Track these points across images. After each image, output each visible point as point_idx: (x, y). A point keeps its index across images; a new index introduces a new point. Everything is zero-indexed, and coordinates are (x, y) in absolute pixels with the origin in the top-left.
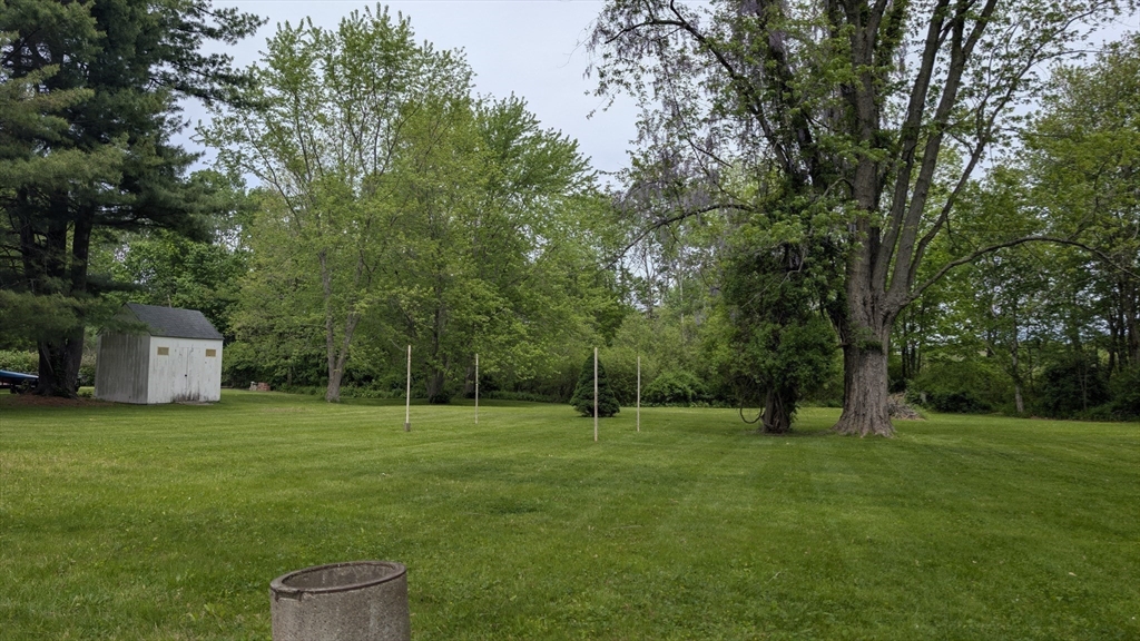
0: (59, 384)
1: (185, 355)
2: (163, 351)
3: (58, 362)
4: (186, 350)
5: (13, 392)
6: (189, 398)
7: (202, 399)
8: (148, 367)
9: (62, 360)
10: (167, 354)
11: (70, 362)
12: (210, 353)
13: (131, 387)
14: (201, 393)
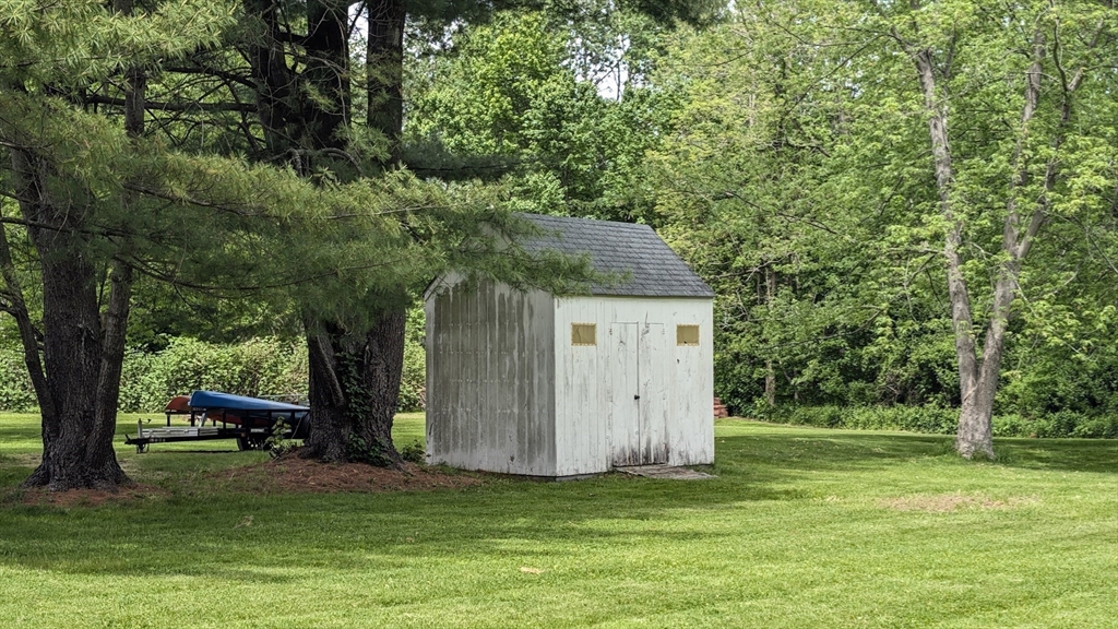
0: (357, 429)
1: (631, 344)
2: (584, 334)
3: (353, 371)
4: (632, 329)
5: (244, 447)
6: (647, 457)
7: (675, 461)
8: (552, 378)
9: (360, 365)
10: (592, 341)
11: (380, 373)
12: (687, 334)
13: (512, 430)
14: (673, 444)
